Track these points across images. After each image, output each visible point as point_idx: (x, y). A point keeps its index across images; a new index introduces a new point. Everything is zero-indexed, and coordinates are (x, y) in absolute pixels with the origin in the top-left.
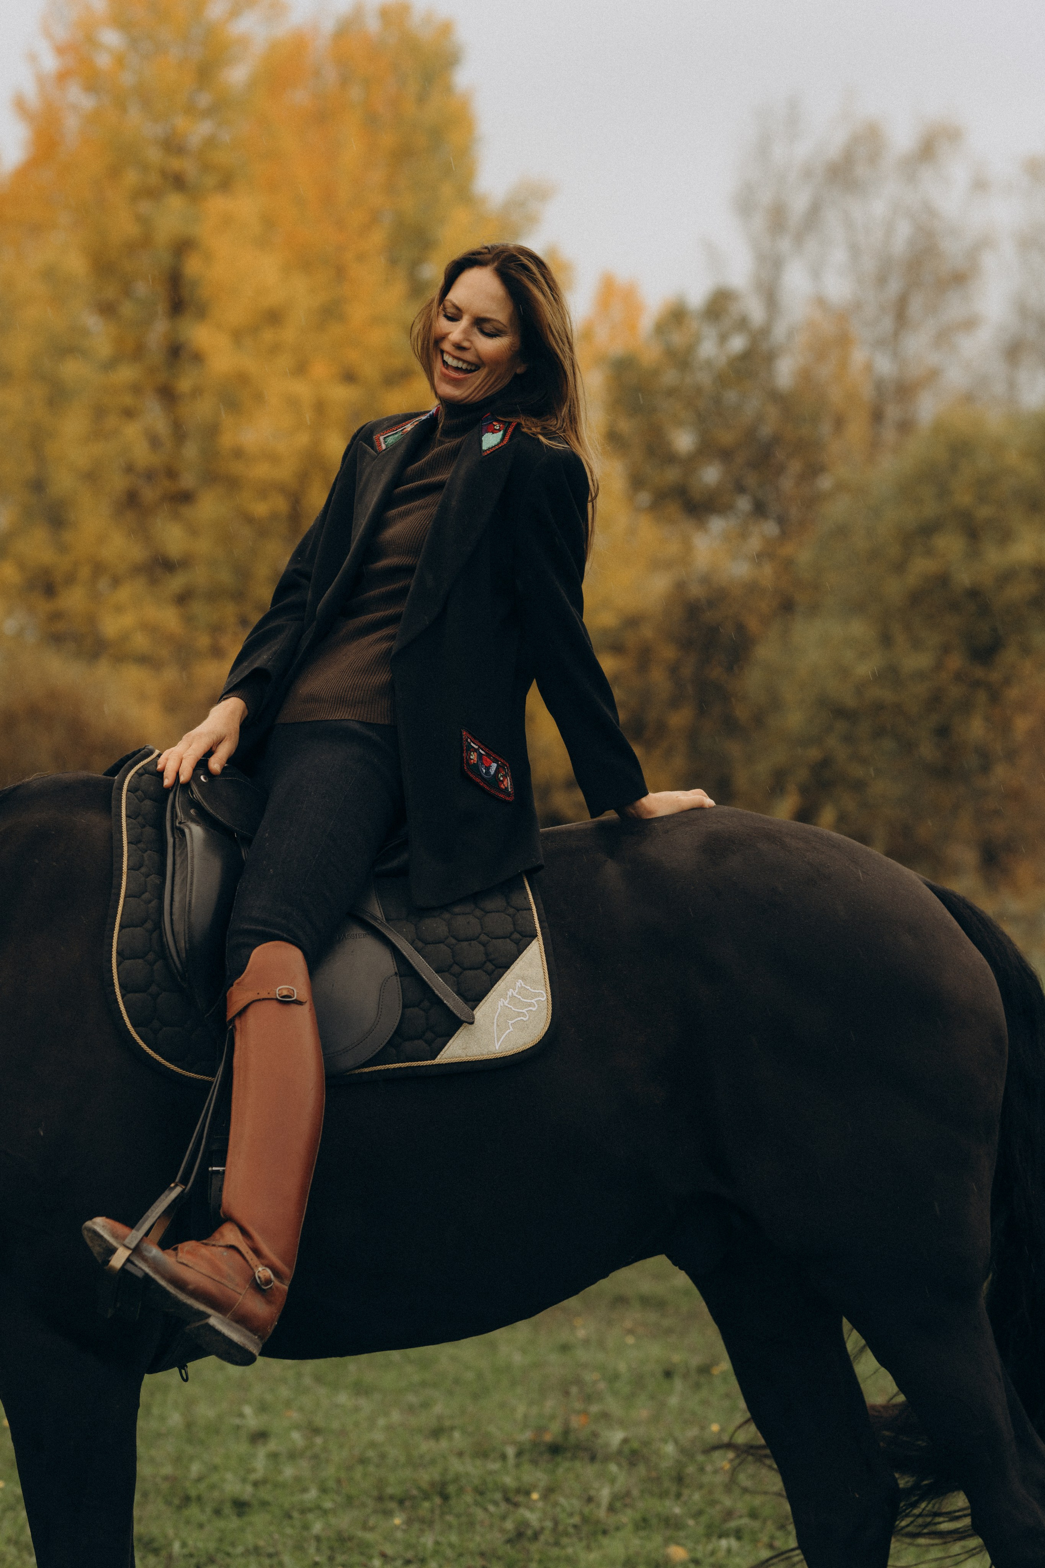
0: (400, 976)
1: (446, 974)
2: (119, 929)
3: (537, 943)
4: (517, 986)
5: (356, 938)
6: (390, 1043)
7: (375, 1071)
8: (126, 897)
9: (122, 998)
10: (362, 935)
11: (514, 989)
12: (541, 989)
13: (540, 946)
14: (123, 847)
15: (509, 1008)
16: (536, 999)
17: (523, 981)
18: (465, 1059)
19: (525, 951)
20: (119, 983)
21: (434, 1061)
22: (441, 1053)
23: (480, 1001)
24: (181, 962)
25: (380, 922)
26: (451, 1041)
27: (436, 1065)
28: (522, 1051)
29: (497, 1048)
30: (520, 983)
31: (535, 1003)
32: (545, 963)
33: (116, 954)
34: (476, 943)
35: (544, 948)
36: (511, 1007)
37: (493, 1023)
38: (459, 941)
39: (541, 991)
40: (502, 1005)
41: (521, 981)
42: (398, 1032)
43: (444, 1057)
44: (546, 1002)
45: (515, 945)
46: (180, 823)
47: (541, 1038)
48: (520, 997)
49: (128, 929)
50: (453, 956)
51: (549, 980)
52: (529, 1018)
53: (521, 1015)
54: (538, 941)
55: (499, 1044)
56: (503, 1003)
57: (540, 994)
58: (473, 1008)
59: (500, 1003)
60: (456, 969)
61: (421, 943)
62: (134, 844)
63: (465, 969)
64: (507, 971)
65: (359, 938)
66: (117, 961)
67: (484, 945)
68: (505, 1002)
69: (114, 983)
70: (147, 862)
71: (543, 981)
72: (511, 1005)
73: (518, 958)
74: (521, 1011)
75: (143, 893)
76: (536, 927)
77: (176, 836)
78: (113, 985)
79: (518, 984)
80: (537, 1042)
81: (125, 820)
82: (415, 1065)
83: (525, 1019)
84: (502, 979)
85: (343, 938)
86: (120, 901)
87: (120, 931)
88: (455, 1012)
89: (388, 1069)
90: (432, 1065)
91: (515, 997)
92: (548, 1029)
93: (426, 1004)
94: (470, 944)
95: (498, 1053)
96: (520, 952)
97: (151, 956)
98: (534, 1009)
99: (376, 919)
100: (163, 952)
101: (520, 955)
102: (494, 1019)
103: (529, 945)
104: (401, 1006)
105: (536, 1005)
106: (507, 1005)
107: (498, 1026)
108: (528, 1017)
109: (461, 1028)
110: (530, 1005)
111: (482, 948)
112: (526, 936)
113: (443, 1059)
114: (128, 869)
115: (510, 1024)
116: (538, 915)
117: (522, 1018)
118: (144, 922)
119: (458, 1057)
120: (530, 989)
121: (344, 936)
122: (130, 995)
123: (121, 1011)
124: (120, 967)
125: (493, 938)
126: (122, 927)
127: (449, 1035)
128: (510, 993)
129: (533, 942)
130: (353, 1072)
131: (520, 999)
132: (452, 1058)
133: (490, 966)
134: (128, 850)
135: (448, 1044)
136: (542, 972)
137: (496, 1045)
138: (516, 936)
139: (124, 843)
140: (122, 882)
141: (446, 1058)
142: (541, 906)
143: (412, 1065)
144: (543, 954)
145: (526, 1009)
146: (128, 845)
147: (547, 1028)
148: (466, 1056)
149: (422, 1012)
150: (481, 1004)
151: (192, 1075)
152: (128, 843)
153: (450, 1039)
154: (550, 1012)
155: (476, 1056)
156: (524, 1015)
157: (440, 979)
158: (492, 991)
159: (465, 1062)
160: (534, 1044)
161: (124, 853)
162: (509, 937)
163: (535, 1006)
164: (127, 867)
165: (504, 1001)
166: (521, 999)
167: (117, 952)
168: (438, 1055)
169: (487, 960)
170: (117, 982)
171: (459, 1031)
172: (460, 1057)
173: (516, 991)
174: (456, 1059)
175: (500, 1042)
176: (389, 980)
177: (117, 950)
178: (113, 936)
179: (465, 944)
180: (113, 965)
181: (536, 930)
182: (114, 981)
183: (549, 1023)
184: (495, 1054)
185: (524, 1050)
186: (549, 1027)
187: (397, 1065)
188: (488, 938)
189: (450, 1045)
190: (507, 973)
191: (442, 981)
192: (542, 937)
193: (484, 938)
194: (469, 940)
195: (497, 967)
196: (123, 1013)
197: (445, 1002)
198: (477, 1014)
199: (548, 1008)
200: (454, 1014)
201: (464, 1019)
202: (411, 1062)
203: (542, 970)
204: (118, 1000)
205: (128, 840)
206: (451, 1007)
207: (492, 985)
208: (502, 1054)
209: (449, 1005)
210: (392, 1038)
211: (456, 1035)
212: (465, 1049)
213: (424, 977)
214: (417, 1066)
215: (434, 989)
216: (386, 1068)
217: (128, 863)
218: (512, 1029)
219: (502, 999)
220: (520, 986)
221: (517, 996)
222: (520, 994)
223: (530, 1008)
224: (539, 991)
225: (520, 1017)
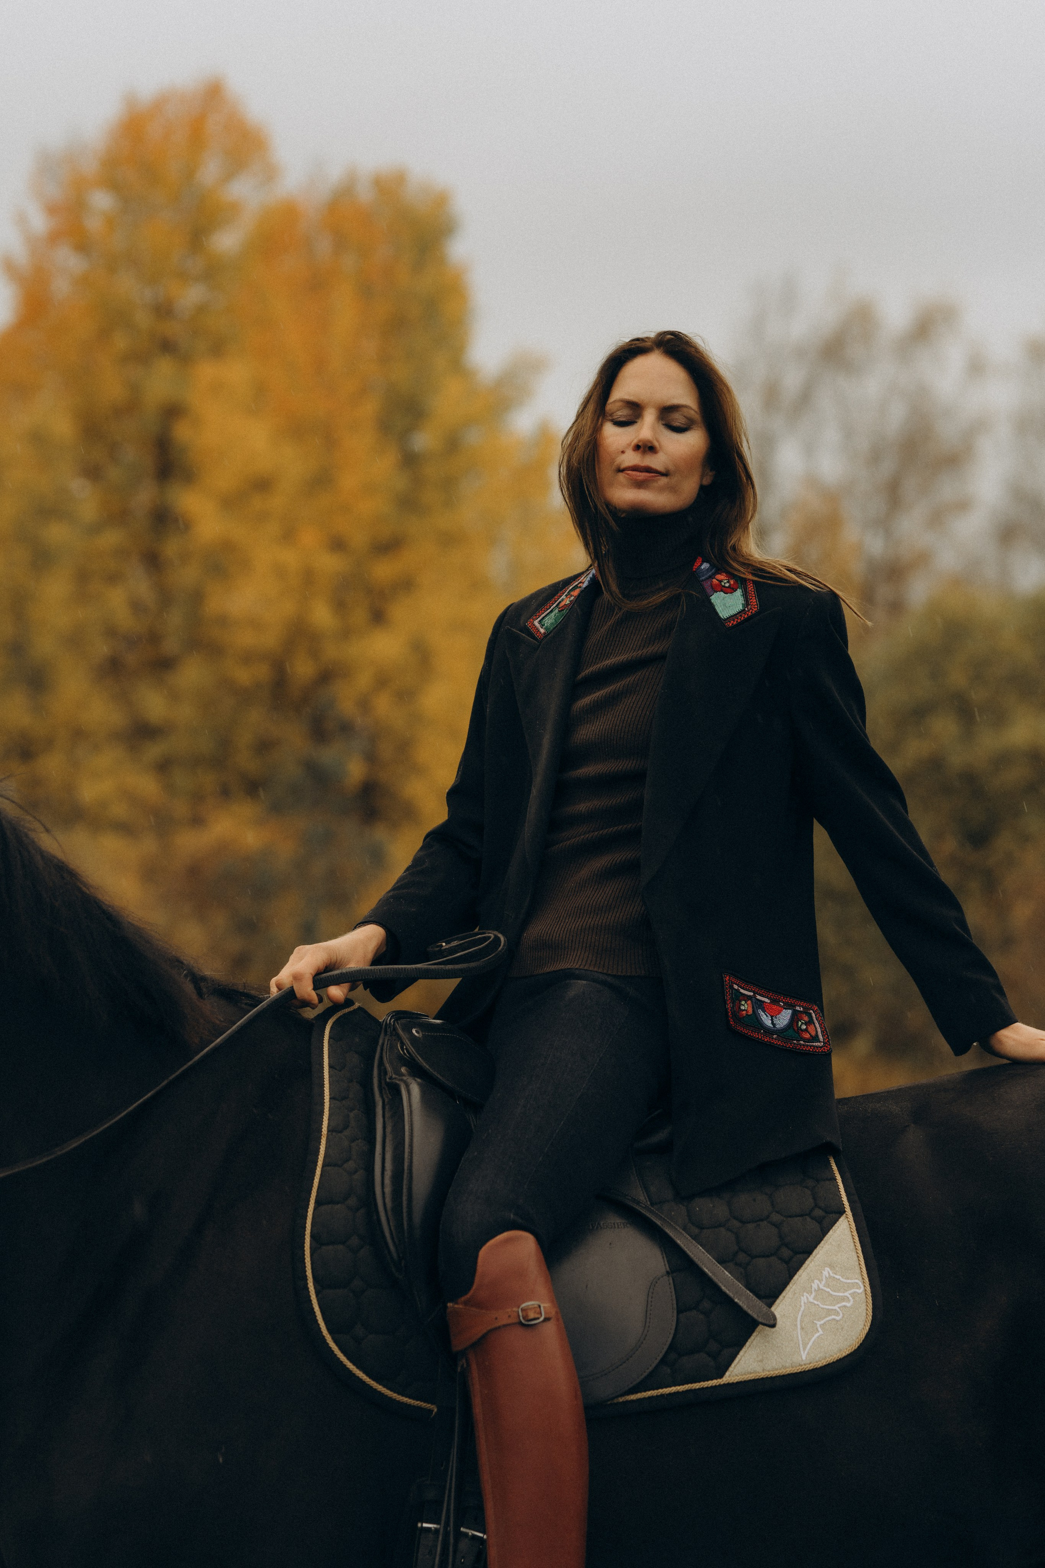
0: (673, 1273)
2: (315, 1207)
4: (824, 1276)
6: (663, 1361)
7: (644, 1398)
8: (323, 1166)
9: (317, 1296)
11: (821, 1281)
12: (857, 1279)
13: (850, 1225)
14: (324, 1103)
15: (815, 1304)
18: (763, 1374)
19: (831, 1231)
20: (313, 1276)
21: (721, 1380)
22: (731, 1369)
23: (777, 1297)
25: (644, 1206)
26: (741, 1353)
27: (724, 1385)
28: (838, 1357)
29: (804, 1358)
30: (827, 1272)
32: (859, 1248)
33: (310, 1238)
34: (767, 1224)
35: (856, 1226)
37: (796, 1325)
38: (743, 1222)
39: (856, 1281)
42: (672, 1347)
43: (734, 1374)
44: (863, 1295)
45: (817, 1224)
47: (861, 1339)
48: (828, 1290)
50: (738, 1242)
51: (865, 1266)
52: (843, 1317)
54: (847, 1218)
55: (806, 1352)
58: (770, 1305)
59: (804, 1299)
60: (742, 1257)
62: (338, 1100)
63: (754, 1258)
64: (809, 1256)
65: (618, 1229)
66: (311, 1248)
68: (809, 1297)
69: (306, 1275)
71: (857, 1268)
75: (347, 1161)
76: (843, 1202)
77: (385, 1093)
78: (305, 1278)
79: (825, 1273)
81: (328, 1071)
82: (698, 1387)
83: (838, 1318)
84: (803, 1268)
86: (317, 1170)
87: (315, 1209)
88: (749, 1312)
89: (662, 1395)
91: (822, 1289)
92: (869, 1329)
95: (805, 1365)
96: (824, 1232)
97: (354, 1241)
98: (848, 1305)
99: (638, 1203)
101: (823, 1237)
103: (836, 1224)
104: (675, 1311)
105: (851, 1298)
107: (802, 1328)
108: (841, 1314)
109: (755, 1334)
110: (844, 1299)
112: (831, 1213)
113: (733, 1376)
114: (329, 1131)
116: (844, 1186)
117: (833, 1317)
119: (753, 1373)
120: (842, 1279)
121: (599, 1224)
122: (326, 1292)
123: (315, 1312)
124: (315, 1255)
126: (318, 1203)
127: (739, 1344)
128: (815, 1286)
130: (615, 1401)
131: (829, 1292)
132: (745, 1374)
133: (786, 1253)
134: (329, 1107)
135: (739, 1356)
136: (856, 1256)
137: (802, 1352)
138: (817, 1212)
139: (325, 1100)
140: (320, 1149)
141: (737, 1375)
142: (848, 1175)
143: (693, 1388)
144: (855, 1233)
145: (839, 1305)
146: (330, 1101)
147: (867, 1327)
148: (763, 1370)
149: (701, 1316)
150: (779, 1302)
151: (405, 1400)
152: (330, 1098)
153: (739, 1351)
154: (869, 1307)
155: (776, 1370)
156: (837, 1314)
158: (791, 1285)
159: (762, 1380)
160: (853, 1350)
161: (325, 1111)
162: (809, 1215)
164: (328, 1129)
166: (831, 1292)
167: (312, 1236)
168: (726, 1371)
169: (783, 1245)
170: (311, 1274)
171: (752, 1337)
172: (755, 1372)
173: (823, 1282)
174: (751, 1375)
176: (657, 1284)
177: (311, 1232)
178: (307, 1215)
179: (752, 1226)
180: (306, 1252)
181: (844, 1205)
182: (307, 1273)
183: (870, 1321)
184: (802, 1365)
185: (840, 1359)
186: (871, 1326)
187: (673, 1389)
188: (782, 1218)
189: (741, 1357)
190: (810, 1259)
191: (730, 1276)
192: (851, 1214)
193: (776, 1217)
194: (756, 1222)
195: (796, 1253)
196: (317, 1314)
197: (736, 1300)
198: (776, 1313)
199: (867, 1302)
200: (746, 1314)
201: (760, 1320)
202: (692, 1383)
203: (854, 1254)
204: (312, 1298)
205: (330, 1095)
206: (745, 1307)
207: (791, 1277)
208: (811, 1365)
209: (741, 1303)
210: (667, 1352)
211: (748, 1344)
212: (761, 1361)
213: (706, 1270)
214: (699, 1389)
215: (720, 1284)
216: (659, 1394)
217: (329, 1123)
218: (821, 1332)
219: (805, 1294)
220: (827, 1276)
221: (825, 1289)
222: (828, 1286)
223: (844, 1304)
224: (853, 1281)
225: (831, 1315)
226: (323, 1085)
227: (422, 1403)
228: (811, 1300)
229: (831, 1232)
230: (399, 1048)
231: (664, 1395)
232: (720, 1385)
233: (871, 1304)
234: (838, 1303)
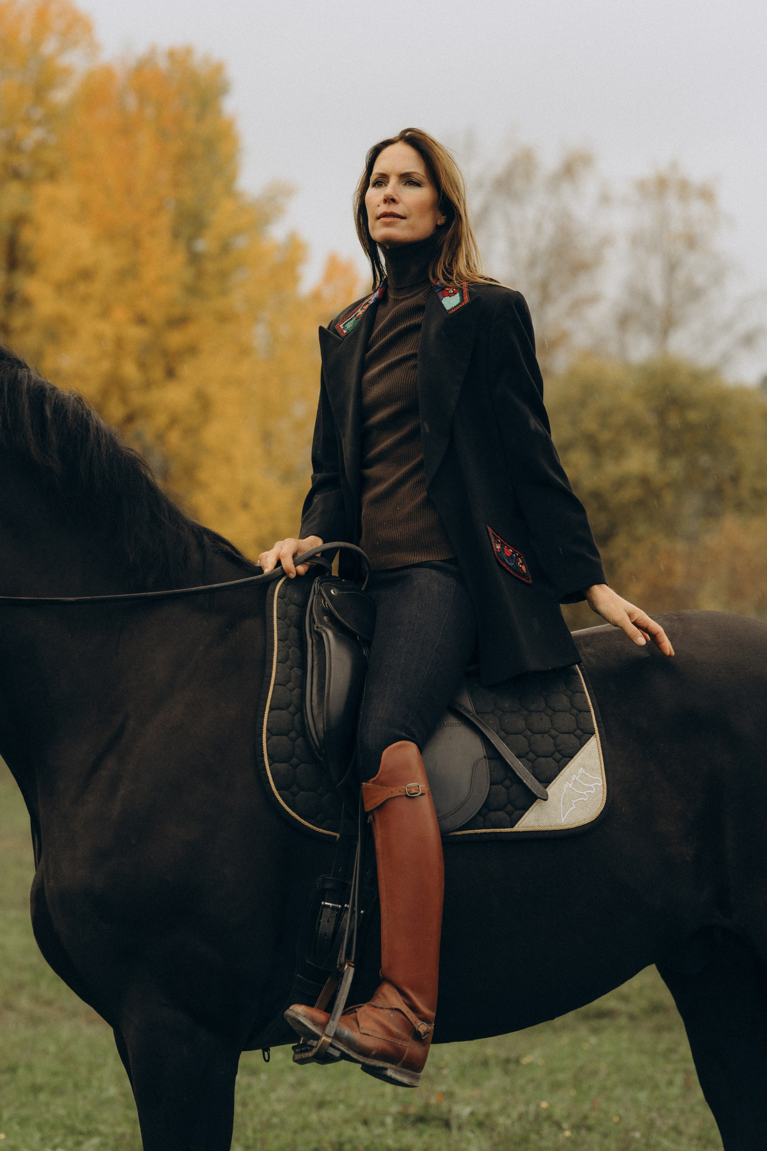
0: (488, 759)
1: (524, 759)
2: (269, 711)
3: (595, 739)
4: (579, 773)
5: (454, 726)
6: (479, 813)
8: (274, 685)
9: (270, 766)
10: (458, 724)
11: (577, 775)
12: (598, 777)
13: (597, 742)
14: (274, 643)
16: (594, 784)
17: (584, 769)
18: (538, 829)
20: (268, 755)
21: (512, 829)
22: (519, 823)
23: (550, 783)
24: (319, 741)
25: (471, 714)
26: (526, 814)
27: (514, 832)
28: (583, 825)
29: (563, 822)
30: (581, 770)
31: (593, 787)
32: (602, 756)
33: (266, 730)
34: (548, 736)
36: (574, 789)
37: (560, 801)
38: (534, 733)
40: (567, 787)
41: (582, 768)
42: (486, 805)
43: (520, 826)
44: (602, 787)
45: (578, 740)
46: (317, 628)
47: (598, 816)
48: (581, 782)
49: (276, 711)
50: (530, 745)
51: (605, 769)
53: (582, 796)
54: (596, 737)
56: (568, 786)
57: (597, 781)
58: (546, 787)
59: (566, 786)
60: (532, 756)
61: (506, 734)
62: (283, 642)
63: (538, 756)
64: (571, 760)
65: (456, 726)
66: (267, 737)
67: (554, 738)
69: (263, 754)
70: (291, 657)
71: (600, 770)
72: (574, 788)
73: (580, 750)
74: (582, 793)
75: (289, 682)
76: (594, 726)
77: (313, 638)
79: (580, 771)
80: (595, 819)
81: (276, 621)
82: (498, 831)
83: (585, 800)
84: (567, 766)
85: (443, 726)
86: (270, 688)
87: (269, 712)
88: (533, 790)
89: (476, 834)
90: (511, 832)
91: (577, 781)
93: (507, 782)
94: (543, 736)
95: (563, 826)
96: (582, 745)
97: (293, 734)
98: (592, 792)
99: (468, 711)
100: (303, 731)
101: (581, 748)
102: (560, 798)
103: (588, 740)
104: (489, 782)
106: (571, 787)
107: (564, 804)
108: (587, 798)
109: (535, 804)
110: (590, 788)
111: (552, 740)
112: (586, 734)
113: (520, 828)
114: (277, 662)
115: (573, 803)
116: (595, 716)
117: (583, 798)
118: (288, 706)
119: (532, 827)
120: (589, 776)
122: (275, 765)
124: (269, 741)
125: (561, 733)
126: (271, 709)
127: (525, 808)
128: (573, 778)
129: (592, 738)
130: (449, 835)
131: (581, 783)
132: (527, 827)
133: (558, 756)
134: (277, 646)
135: (524, 816)
136: (600, 764)
137: (562, 819)
138: (579, 732)
139: (275, 640)
140: (273, 672)
141: (522, 827)
143: (495, 831)
144: (600, 748)
145: (586, 792)
146: (278, 643)
147: (602, 808)
148: (539, 826)
149: (504, 789)
150: (550, 785)
152: (278, 641)
153: (526, 812)
154: (605, 795)
155: (546, 827)
156: (585, 796)
157: (520, 763)
158: (559, 776)
159: (537, 831)
160: (592, 820)
161: (275, 648)
162: (573, 733)
163: (593, 790)
164: (277, 661)
165: (569, 784)
166: (583, 783)
167: (267, 729)
168: (516, 824)
169: (556, 750)
170: (266, 753)
171: (533, 805)
173: (578, 777)
174: (530, 829)
175: (565, 817)
176: (479, 762)
177: (267, 727)
178: (264, 716)
179: (538, 736)
180: (263, 740)
181: (594, 728)
182: (264, 752)
183: (604, 804)
184: (561, 826)
185: (584, 825)
186: (604, 807)
187: (484, 831)
188: (557, 733)
189: (526, 816)
190: (571, 761)
191: (522, 765)
192: (599, 735)
193: (554, 732)
194: (542, 733)
195: (564, 756)
196: (269, 778)
197: (525, 782)
198: (549, 793)
199: (603, 792)
200: (530, 790)
201: (539, 796)
202: (495, 828)
203: (599, 761)
204: (266, 768)
205: (278, 638)
206: (529, 786)
207: (560, 770)
208: (567, 826)
209: (527, 784)
210: (481, 808)
211: (530, 809)
212: (537, 820)
213: (508, 761)
214: (499, 832)
215: (516, 770)
216: (475, 832)
217: (277, 657)
218: (574, 807)
219: (567, 782)
220: (581, 773)
221: (579, 781)
222: (581, 780)
223: (589, 791)
224: (596, 778)
225: (581, 797)
226: (273, 631)
227: (331, 832)
228: (570, 786)
229: (585, 746)
230: (323, 603)
231: (477, 833)
232: (512, 832)
233: (606, 794)
234: (586, 790)
